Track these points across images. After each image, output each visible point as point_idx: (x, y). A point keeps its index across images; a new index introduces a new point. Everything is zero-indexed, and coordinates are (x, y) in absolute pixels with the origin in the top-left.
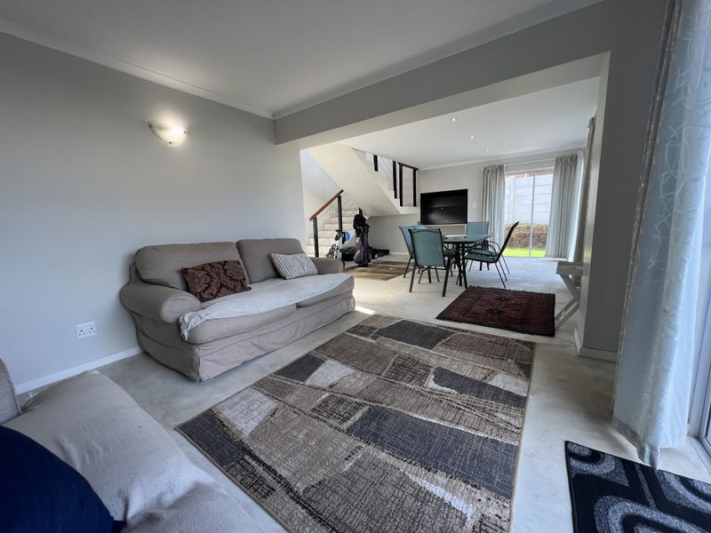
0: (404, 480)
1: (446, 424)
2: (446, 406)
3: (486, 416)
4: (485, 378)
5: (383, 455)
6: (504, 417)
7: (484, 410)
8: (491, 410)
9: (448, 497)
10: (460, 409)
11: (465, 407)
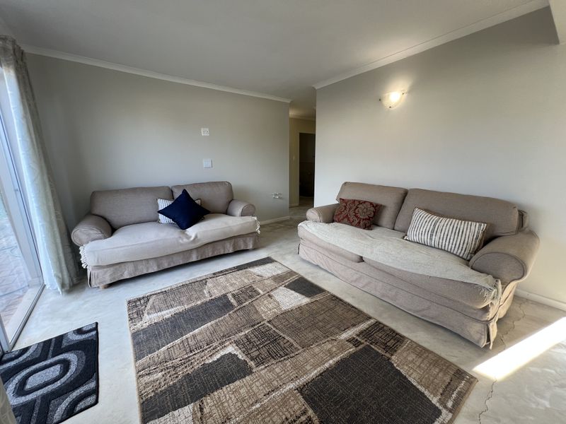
0: (181, 303)
1: (188, 335)
2: (201, 344)
3: (169, 364)
4: (201, 409)
5: (199, 303)
6: (155, 376)
7: (174, 368)
8: (169, 372)
9: (159, 314)
10: (191, 352)
11: (189, 357)
